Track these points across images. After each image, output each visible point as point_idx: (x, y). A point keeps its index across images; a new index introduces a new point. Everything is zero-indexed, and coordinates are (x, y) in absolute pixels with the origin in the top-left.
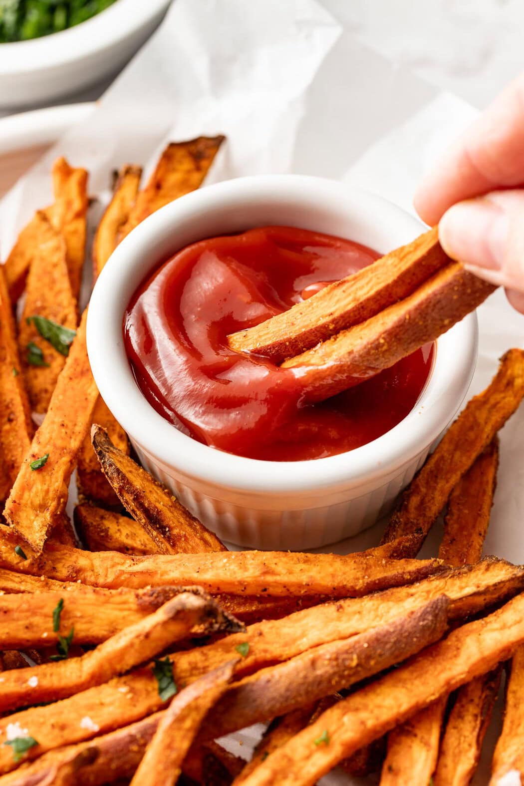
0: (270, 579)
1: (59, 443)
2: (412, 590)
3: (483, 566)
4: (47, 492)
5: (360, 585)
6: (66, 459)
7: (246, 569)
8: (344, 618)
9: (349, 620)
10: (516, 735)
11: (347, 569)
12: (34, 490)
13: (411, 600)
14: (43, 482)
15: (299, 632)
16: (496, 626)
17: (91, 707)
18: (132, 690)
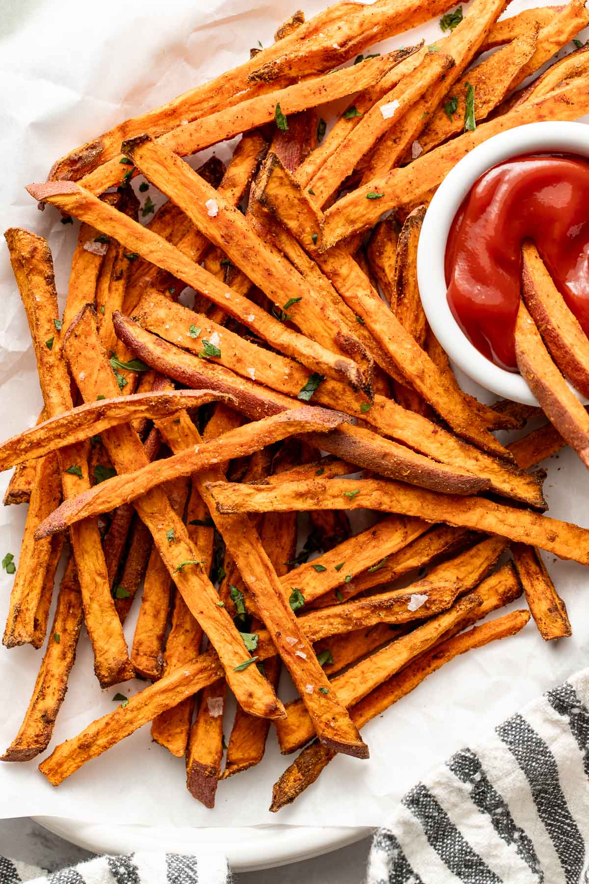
0: (418, 382)
1: (398, 192)
2: (480, 457)
3: (528, 480)
4: (363, 216)
5: (458, 430)
6: (392, 204)
7: (412, 364)
8: (431, 440)
9: (432, 443)
10: (458, 569)
11: (461, 415)
12: (357, 209)
13: (474, 462)
14: (367, 208)
15: (401, 425)
16: (500, 516)
17: (263, 363)
18: (290, 375)
